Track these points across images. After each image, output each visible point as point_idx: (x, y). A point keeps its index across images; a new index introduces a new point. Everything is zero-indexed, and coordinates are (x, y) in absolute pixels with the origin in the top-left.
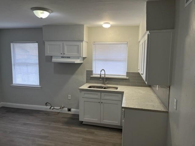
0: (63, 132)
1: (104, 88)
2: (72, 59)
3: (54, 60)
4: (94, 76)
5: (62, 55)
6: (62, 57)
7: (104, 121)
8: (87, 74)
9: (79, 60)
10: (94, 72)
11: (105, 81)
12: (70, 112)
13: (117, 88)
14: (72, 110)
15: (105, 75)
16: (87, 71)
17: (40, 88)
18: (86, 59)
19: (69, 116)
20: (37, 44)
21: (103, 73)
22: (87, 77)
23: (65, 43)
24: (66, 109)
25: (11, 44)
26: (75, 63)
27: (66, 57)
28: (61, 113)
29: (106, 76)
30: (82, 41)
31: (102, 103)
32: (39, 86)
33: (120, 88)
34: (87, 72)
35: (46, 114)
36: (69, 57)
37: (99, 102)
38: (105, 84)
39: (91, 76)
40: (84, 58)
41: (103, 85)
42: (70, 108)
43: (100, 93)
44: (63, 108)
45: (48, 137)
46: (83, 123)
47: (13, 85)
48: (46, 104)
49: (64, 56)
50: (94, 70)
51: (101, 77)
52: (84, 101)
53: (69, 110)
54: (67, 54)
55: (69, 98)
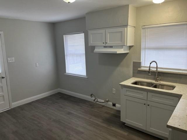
0: (100, 131)
1: (154, 85)
2: (114, 48)
3: (97, 50)
4: (142, 69)
5: (104, 45)
6: (105, 47)
7: (151, 128)
8: (134, 66)
9: (123, 49)
10: (143, 65)
11: (157, 76)
12: (114, 107)
13: (173, 87)
14: (117, 105)
15: (157, 68)
17: (87, 79)
18: (133, 47)
19: (112, 112)
20: (84, 34)
21: (154, 65)
23: (107, 30)
24: (111, 103)
25: (64, 36)
26: (117, 53)
27: (108, 47)
28: (106, 107)
29: (158, 70)
30: (126, 26)
31: (148, 105)
32: (86, 77)
33: (178, 89)
34: (133, 64)
35: (91, 105)
36: (111, 47)
37: (145, 104)
38: (156, 80)
39: (139, 69)
40: (130, 47)
41: (154, 82)
42: (114, 103)
43: (146, 92)
44: (107, 101)
45: (82, 133)
46: (125, 124)
47: (66, 74)
48: (91, 95)
49: (107, 45)
50: (142, 61)
51: (151, 70)
52: (126, 100)
53: (114, 105)
54: (109, 43)
55: (113, 92)
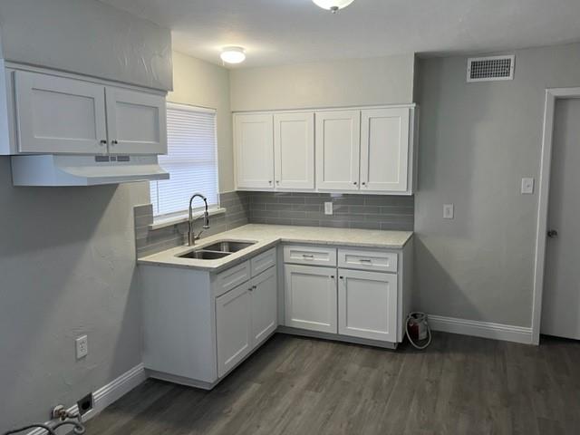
14: (97, 394)
16: (135, 208)
22: (136, 232)
34: (135, 215)
36: (124, 158)
53: (85, 406)
54: (125, 145)
